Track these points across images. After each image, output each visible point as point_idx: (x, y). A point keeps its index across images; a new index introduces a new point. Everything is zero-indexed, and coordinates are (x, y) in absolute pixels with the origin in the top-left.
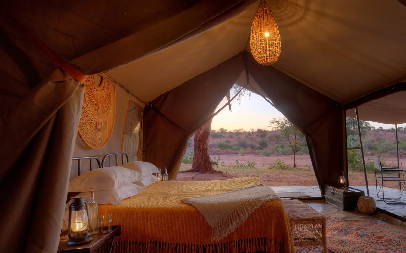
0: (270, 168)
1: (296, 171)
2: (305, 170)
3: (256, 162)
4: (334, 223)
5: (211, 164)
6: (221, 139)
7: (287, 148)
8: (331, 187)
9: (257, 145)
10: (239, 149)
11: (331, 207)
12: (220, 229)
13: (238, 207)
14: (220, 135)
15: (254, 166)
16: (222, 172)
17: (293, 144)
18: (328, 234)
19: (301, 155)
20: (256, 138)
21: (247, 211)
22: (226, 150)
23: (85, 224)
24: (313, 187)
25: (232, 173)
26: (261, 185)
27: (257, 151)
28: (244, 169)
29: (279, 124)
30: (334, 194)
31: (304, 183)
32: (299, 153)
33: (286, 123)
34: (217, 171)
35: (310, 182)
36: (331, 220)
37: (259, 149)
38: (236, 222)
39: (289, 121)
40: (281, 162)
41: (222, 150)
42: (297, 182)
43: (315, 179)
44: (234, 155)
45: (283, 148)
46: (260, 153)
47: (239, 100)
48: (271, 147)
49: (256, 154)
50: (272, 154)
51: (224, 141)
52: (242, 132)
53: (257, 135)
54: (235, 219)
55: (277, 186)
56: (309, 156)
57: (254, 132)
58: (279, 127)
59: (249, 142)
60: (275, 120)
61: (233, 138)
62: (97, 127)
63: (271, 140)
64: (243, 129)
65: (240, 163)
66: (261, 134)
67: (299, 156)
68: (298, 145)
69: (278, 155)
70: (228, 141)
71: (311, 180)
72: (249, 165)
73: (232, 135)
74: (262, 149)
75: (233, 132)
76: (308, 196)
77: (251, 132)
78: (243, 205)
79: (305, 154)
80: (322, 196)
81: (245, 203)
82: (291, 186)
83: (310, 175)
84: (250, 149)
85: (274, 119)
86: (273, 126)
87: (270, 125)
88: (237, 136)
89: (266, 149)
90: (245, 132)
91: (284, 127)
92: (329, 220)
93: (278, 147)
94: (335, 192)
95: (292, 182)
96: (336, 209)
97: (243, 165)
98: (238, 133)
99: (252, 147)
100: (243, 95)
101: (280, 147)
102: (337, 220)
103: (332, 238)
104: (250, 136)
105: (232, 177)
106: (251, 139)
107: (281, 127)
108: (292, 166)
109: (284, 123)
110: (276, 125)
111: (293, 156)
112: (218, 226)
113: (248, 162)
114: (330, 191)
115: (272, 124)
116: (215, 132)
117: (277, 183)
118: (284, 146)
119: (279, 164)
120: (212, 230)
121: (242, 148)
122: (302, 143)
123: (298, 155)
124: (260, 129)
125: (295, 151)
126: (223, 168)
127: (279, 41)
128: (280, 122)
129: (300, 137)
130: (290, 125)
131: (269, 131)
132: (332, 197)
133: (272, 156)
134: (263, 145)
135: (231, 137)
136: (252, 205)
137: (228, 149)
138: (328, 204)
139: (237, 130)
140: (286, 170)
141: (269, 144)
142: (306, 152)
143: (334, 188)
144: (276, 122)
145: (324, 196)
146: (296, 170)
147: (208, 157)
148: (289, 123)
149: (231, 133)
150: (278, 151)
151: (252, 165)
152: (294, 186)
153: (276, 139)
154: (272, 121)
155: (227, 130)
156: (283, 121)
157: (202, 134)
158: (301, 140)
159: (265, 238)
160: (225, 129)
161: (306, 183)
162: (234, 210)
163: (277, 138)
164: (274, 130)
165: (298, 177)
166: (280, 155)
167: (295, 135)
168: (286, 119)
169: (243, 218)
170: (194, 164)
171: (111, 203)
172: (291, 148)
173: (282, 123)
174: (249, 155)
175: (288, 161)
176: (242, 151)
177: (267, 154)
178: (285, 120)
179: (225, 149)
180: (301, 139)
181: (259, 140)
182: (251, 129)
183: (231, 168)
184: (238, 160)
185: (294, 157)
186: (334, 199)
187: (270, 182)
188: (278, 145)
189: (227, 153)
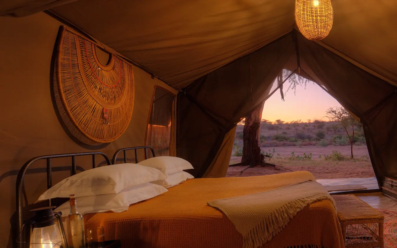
0: (326, 159)
1: (353, 162)
2: (362, 161)
3: (313, 153)
4: (392, 218)
5: (262, 156)
6: (277, 131)
7: (345, 139)
8: (389, 179)
9: (315, 136)
10: (296, 141)
11: (389, 199)
12: (254, 238)
13: (277, 210)
14: (277, 127)
15: (310, 158)
16: (275, 165)
17: (351, 134)
18: (386, 232)
19: (358, 145)
20: (313, 129)
21: (288, 215)
22: (284, 142)
23: (55, 244)
24: (371, 178)
25: (287, 166)
26: (310, 181)
27: (314, 142)
28: (300, 161)
29: (336, 113)
30: (392, 186)
31: (361, 174)
32: (357, 143)
33: (343, 113)
34: (269, 164)
35: (367, 173)
36: (389, 215)
37: (316, 140)
38: (273, 228)
39: (346, 111)
40: (338, 153)
41: (278, 142)
42: (354, 173)
43: (372, 169)
44: (292, 146)
45: (340, 138)
46: (317, 144)
47: (294, 89)
48: (328, 138)
49: (313, 145)
50: (330, 144)
51: (281, 133)
52: (300, 123)
53: (314, 126)
54: (272, 225)
55: (332, 178)
56: (366, 146)
57: (311, 123)
58: (336, 117)
59: (306, 133)
60: (332, 110)
61: (291, 129)
62: (103, 115)
63: (328, 131)
64: (301, 120)
65: (296, 154)
66: (318, 125)
67: (357, 147)
68: (355, 136)
69: (335, 145)
70: (285, 133)
71: (368, 171)
72: (306, 157)
73: (289, 126)
74: (319, 140)
75: (290, 124)
76: (364, 188)
77: (308, 123)
78: (283, 208)
79: (363, 144)
80: (379, 188)
81: (286, 205)
82: (347, 178)
83: (367, 166)
84: (307, 140)
85: (330, 109)
86: (330, 116)
87: (327, 115)
88: (294, 127)
89: (323, 139)
90: (302, 123)
91: (341, 116)
92: (388, 215)
93: (336, 138)
94: (394, 184)
95: (348, 174)
96: (395, 202)
97: (299, 157)
98: (295, 125)
99: (309, 138)
100: (298, 84)
101: (338, 137)
102: (396, 214)
103: (390, 235)
104: (306, 127)
105: (286, 170)
106: (308, 131)
107: (338, 117)
108: (349, 157)
109: (342, 113)
110: (333, 115)
111: (351, 146)
112: (251, 234)
113: (305, 154)
114: (388, 182)
115: (329, 114)
116: (271, 124)
117: (333, 175)
118: (341, 137)
119: (336, 155)
120: (243, 239)
121: (300, 139)
122: (360, 133)
123: (356, 145)
124: (317, 119)
125: (353, 141)
126: (277, 160)
127: (331, 12)
128: (337, 112)
129: (359, 127)
130: (348, 115)
131: (327, 122)
132: (390, 189)
133: (329, 146)
134: (321, 136)
135: (288, 129)
136: (294, 207)
137: (285, 141)
138: (386, 196)
139: (294, 121)
140: (343, 161)
141: (326, 135)
142: (364, 142)
143: (392, 180)
144: (333, 112)
145: (381, 187)
146: (353, 160)
147: (259, 150)
148: (347, 112)
149: (288, 124)
150: (335, 142)
151: (308, 157)
152: (351, 178)
153: (333, 130)
154: (328, 111)
155: (283, 122)
156: (341, 110)
157: (252, 126)
158: (359, 131)
159: (311, 245)
160: (282, 120)
161: (364, 174)
162: (271, 214)
163: (334, 128)
164: (331, 120)
165: (355, 168)
166: (337, 146)
167: (353, 125)
168: (343, 108)
169: (282, 224)
170: (244, 157)
171: (112, 210)
172: (348, 139)
173: (339, 113)
174: (307, 146)
175: (345, 152)
176: (300, 142)
177: (324, 145)
178: (342, 110)
179: (282, 141)
180: (359, 129)
181: (317, 131)
182: (308, 120)
183: (287, 161)
184: (294, 152)
185: (352, 148)
186: (393, 192)
187: (326, 174)
188: (335, 136)
189: (284, 145)
